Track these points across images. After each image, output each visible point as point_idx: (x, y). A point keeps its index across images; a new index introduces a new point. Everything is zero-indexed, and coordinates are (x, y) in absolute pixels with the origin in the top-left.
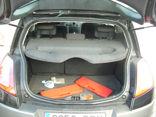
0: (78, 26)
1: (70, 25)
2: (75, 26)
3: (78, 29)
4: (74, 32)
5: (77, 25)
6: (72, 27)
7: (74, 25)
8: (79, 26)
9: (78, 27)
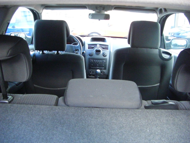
0: (106, 56)
1: (91, 55)
2: (101, 56)
3: (106, 63)
4: (98, 69)
5: (104, 55)
6: (94, 59)
7: (98, 54)
8: (108, 57)
9: (106, 59)
